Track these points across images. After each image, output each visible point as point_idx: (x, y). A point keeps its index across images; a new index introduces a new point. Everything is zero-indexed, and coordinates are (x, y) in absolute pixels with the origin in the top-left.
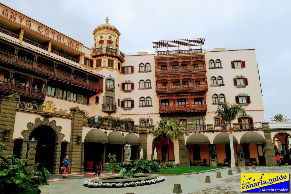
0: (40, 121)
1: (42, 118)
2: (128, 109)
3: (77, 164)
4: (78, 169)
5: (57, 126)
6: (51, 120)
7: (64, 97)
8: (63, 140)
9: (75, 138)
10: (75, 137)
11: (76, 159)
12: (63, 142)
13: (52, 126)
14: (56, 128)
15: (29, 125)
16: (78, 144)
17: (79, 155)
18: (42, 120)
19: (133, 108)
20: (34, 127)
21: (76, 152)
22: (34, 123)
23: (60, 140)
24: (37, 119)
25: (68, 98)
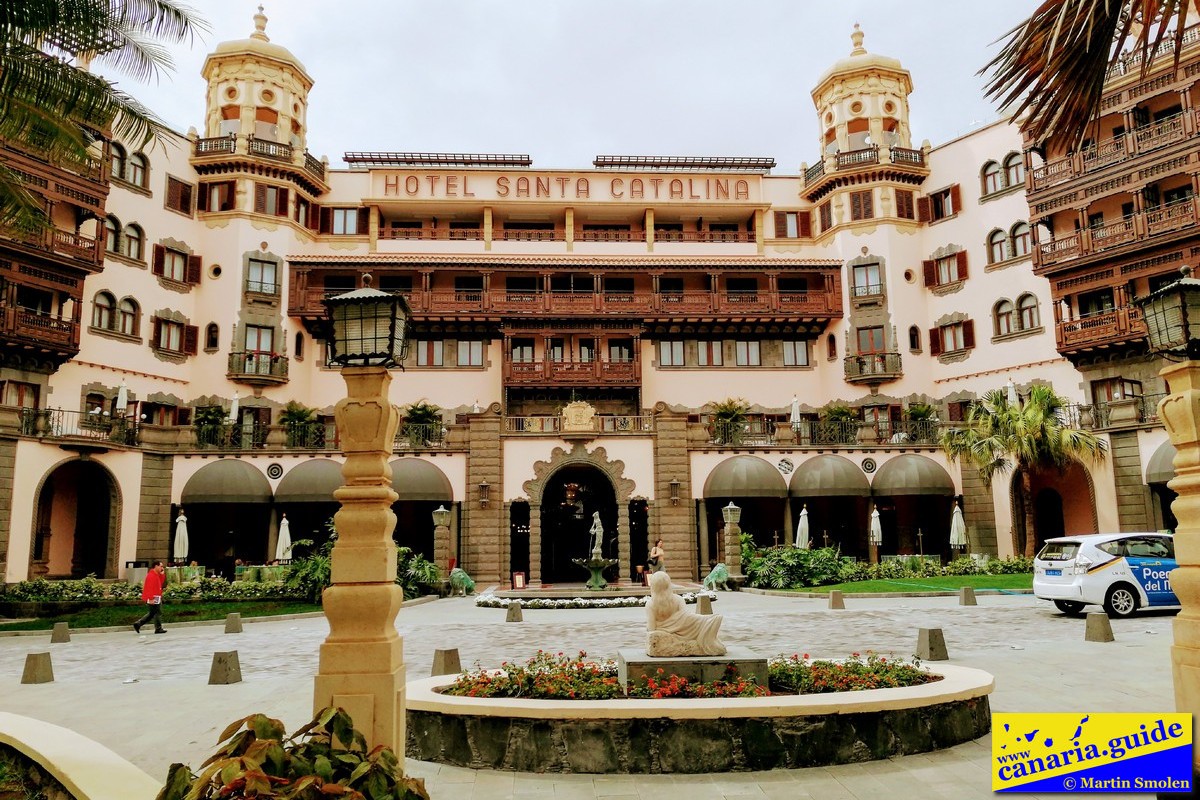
0: (564, 453)
1: (568, 448)
2: (957, 355)
3: (678, 559)
4: (683, 571)
5: (609, 460)
6: (590, 447)
7: (717, 360)
8: (632, 497)
9: (663, 489)
10: (665, 485)
11: (673, 544)
12: (633, 502)
13: (596, 462)
14: (609, 467)
15: (539, 466)
16: (674, 504)
17: (682, 535)
18: (569, 452)
19: (973, 350)
20: (550, 471)
21: (672, 527)
22: (549, 461)
23: (623, 497)
24: (556, 451)
25: (727, 363)
